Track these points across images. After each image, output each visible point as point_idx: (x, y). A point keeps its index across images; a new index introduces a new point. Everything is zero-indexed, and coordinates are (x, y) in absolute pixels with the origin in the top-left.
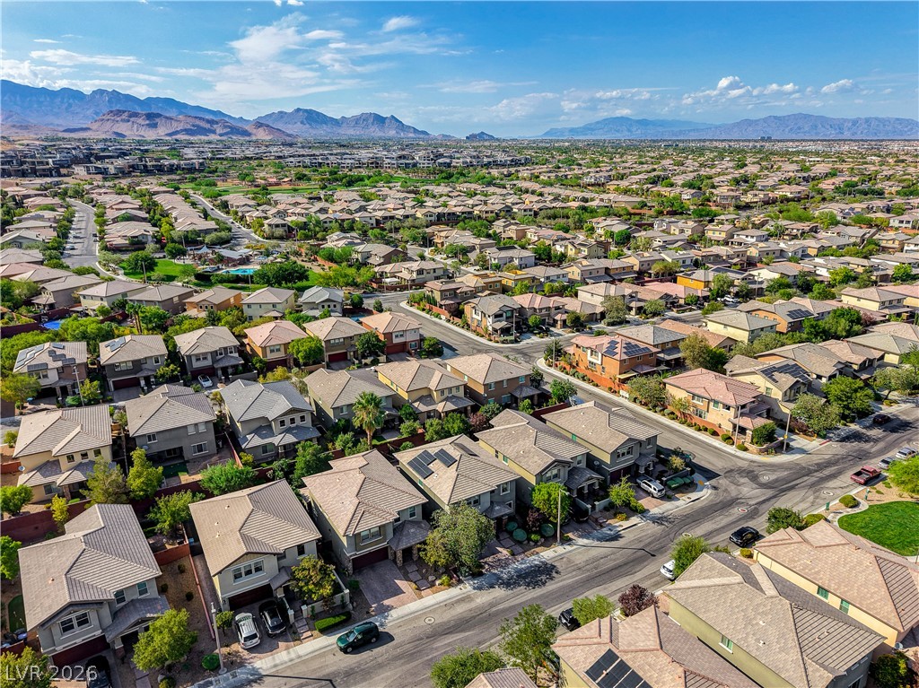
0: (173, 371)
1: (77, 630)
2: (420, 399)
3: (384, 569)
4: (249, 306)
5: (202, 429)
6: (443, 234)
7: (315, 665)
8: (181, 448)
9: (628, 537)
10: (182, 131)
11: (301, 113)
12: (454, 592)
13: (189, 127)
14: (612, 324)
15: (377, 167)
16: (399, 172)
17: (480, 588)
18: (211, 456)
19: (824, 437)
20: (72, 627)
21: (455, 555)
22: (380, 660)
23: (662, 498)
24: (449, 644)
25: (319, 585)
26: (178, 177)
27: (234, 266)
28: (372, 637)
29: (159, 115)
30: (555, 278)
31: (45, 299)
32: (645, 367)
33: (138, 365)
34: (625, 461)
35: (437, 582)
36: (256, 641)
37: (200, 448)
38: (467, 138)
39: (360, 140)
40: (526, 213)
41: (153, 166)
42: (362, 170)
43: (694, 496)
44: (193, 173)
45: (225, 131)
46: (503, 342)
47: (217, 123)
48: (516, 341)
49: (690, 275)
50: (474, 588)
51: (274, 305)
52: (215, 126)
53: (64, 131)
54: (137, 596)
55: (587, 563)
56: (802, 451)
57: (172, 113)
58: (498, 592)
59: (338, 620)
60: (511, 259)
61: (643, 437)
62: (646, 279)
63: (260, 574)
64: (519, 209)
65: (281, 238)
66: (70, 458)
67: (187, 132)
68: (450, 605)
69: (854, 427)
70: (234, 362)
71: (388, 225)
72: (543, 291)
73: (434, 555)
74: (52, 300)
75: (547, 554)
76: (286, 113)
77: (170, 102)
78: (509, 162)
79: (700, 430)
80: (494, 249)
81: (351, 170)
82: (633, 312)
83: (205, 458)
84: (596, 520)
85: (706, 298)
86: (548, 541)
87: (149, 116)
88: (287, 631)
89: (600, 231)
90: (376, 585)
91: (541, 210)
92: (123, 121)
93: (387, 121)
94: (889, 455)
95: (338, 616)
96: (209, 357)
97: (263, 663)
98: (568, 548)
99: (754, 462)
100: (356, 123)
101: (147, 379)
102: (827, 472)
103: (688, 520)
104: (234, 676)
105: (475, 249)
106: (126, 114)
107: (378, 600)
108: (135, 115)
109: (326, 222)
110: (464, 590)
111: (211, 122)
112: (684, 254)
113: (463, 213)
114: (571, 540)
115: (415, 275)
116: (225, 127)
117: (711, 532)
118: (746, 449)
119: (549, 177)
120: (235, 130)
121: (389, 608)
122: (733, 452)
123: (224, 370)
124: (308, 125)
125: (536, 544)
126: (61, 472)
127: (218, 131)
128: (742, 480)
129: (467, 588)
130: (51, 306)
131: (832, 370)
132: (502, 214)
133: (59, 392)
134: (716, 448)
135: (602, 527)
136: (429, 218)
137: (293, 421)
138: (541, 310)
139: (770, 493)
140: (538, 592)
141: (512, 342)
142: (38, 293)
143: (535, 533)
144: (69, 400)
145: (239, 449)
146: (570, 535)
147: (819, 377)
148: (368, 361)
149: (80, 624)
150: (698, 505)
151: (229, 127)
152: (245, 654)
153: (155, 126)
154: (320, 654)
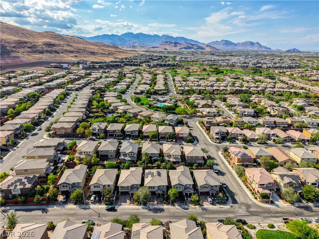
0: (121, 134)
1: (65, 188)
2: (167, 156)
3: (127, 196)
4: (152, 118)
5: (113, 152)
6: (230, 98)
7: (99, 210)
8: (107, 155)
9: (190, 210)
10: (184, 48)
11: (223, 41)
12: (137, 207)
13: (186, 47)
14: (260, 144)
15: (233, 66)
16: (240, 69)
17: (143, 208)
18: (114, 158)
19: (292, 204)
20: (64, 187)
21: (139, 199)
22: (111, 214)
23: (211, 204)
24: (126, 217)
25: (107, 194)
26: (169, 68)
27: (161, 103)
28: (113, 210)
29: (178, 43)
30: (252, 122)
31: (111, 108)
32: (247, 162)
33: (114, 131)
34: (205, 190)
35: (135, 203)
36: (93, 201)
37: (112, 156)
38: (286, 51)
39: (242, 51)
40: (270, 92)
41: (163, 64)
42: (227, 67)
43: (222, 206)
44: (174, 67)
45: (196, 48)
46: (215, 142)
47: (194, 45)
48: (220, 143)
49: (307, 130)
50: (142, 208)
51: (158, 119)
52: (194, 46)
53: (152, 48)
54: (77, 185)
55: (173, 212)
56: (277, 206)
57: (182, 42)
58: (146, 211)
59: (109, 203)
60: (245, 112)
61: (213, 185)
62: (292, 128)
63: (99, 188)
64: (268, 90)
65: (181, 94)
66: (84, 152)
67: (185, 48)
68: (134, 209)
69: (310, 204)
70: (136, 134)
71: (215, 92)
72: (244, 127)
73: (135, 197)
74: (112, 108)
75: (165, 207)
76: (218, 41)
77: (183, 38)
78: (287, 67)
79: (247, 188)
80: (241, 107)
81: (224, 67)
82: (272, 140)
83: (112, 158)
84: (186, 203)
85: (308, 141)
86: (168, 204)
87: (175, 43)
88: (100, 202)
89: (294, 104)
90: (123, 199)
91: (277, 91)
92: (167, 45)
93: (255, 44)
94: (309, 218)
95: (110, 202)
96: (130, 132)
97: (92, 206)
98: (172, 207)
99: (254, 203)
100: (243, 45)
101: (115, 135)
102: (276, 215)
103: (213, 212)
104: (86, 206)
105: (236, 106)
106: (169, 43)
107: (121, 202)
108: (171, 43)
109: (196, 90)
110: (139, 207)
111: (193, 45)
112: (314, 120)
113: (245, 90)
114: (175, 205)
115: (207, 113)
116: (197, 46)
117: (215, 218)
118: (256, 198)
119: (298, 75)
120: (200, 48)
121: (122, 205)
122: (251, 198)
123: (133, 136)
124: (225, 46)
125: (165, 203)
126: (82, 155)
127: (194, 48)
128: (243, 207)
129: (140, 207)
130: (112, 110)
131: (314, 181)
132: (260, 92)
133: (97, 134)
134: (247, 195)
135: (186, 205)
136: (231, 91)
137: (131, 155)
138: (234, 134)
139: (248, 214)
140: (155, 214)
141: (218, 143)
142: (110, 106)
143: (165, 200)
144: (98, 137)
145: (118, 159)
146: (176, 204)
147: (308, 183)
148: (170, 140)
149: (66, 187)
150: (221, 209)
151: (198, 46)
152: (90, 203)
153: (176, 46)
154: (102, 209)
